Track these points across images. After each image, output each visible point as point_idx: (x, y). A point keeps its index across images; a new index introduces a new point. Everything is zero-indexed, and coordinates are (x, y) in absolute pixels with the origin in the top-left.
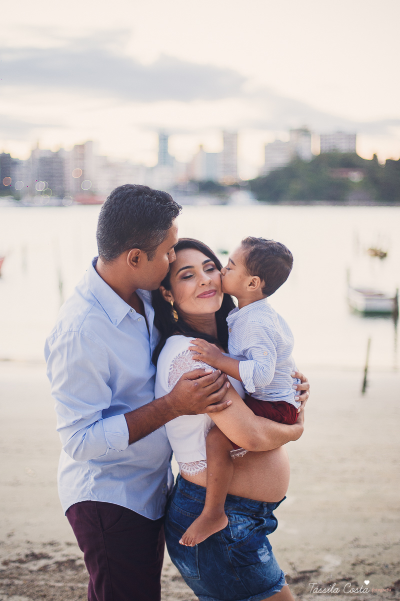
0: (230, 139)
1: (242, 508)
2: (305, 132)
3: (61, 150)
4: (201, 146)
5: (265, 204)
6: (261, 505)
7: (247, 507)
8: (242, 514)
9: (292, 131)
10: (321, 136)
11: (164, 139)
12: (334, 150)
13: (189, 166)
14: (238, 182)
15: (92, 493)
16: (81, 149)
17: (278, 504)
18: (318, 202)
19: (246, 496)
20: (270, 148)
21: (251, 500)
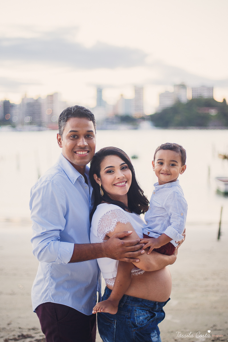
0: (139, 91)
1: (143, 305)
2: (183, 86)
3: (40, 98)
4: (122, 95)
5: (160, 129)
6: (155, 303)
7: (146, 304)
8: (143, 310)
9: (175, 86)
10: (192, 88)
11: (100, 91)
12: (200, 97)
13: (115, 107)
14: (144, 116)
15: (51, 297)
16: (51, 98)
17: (165, 303)
18: (191, 127)
19: (145, 298)
20: (162, 96)
21: (149, 300)
